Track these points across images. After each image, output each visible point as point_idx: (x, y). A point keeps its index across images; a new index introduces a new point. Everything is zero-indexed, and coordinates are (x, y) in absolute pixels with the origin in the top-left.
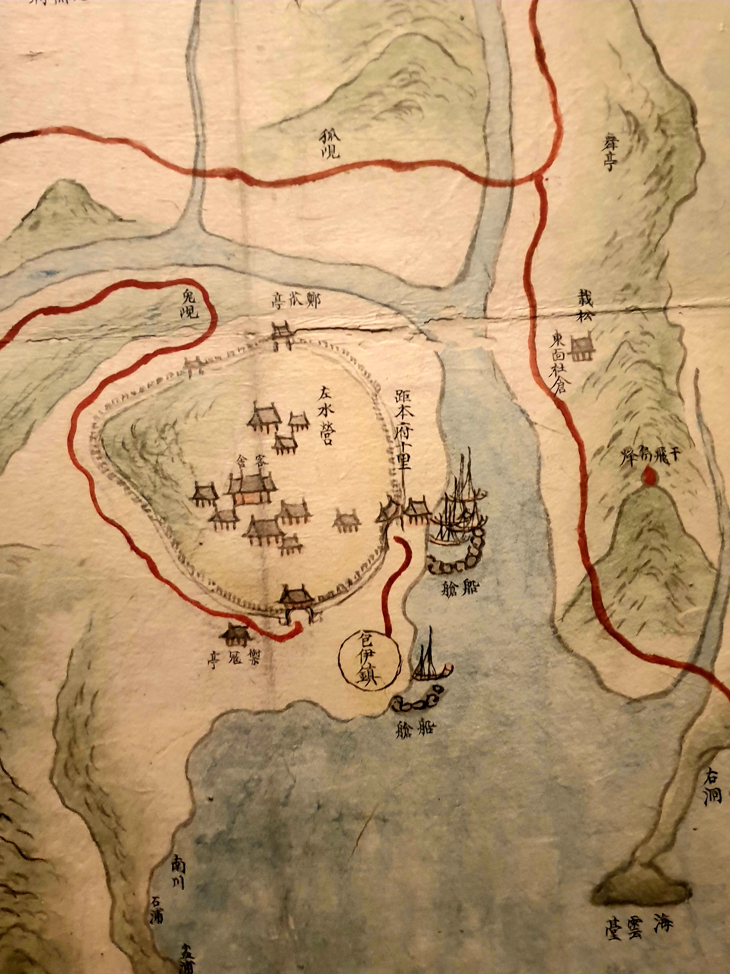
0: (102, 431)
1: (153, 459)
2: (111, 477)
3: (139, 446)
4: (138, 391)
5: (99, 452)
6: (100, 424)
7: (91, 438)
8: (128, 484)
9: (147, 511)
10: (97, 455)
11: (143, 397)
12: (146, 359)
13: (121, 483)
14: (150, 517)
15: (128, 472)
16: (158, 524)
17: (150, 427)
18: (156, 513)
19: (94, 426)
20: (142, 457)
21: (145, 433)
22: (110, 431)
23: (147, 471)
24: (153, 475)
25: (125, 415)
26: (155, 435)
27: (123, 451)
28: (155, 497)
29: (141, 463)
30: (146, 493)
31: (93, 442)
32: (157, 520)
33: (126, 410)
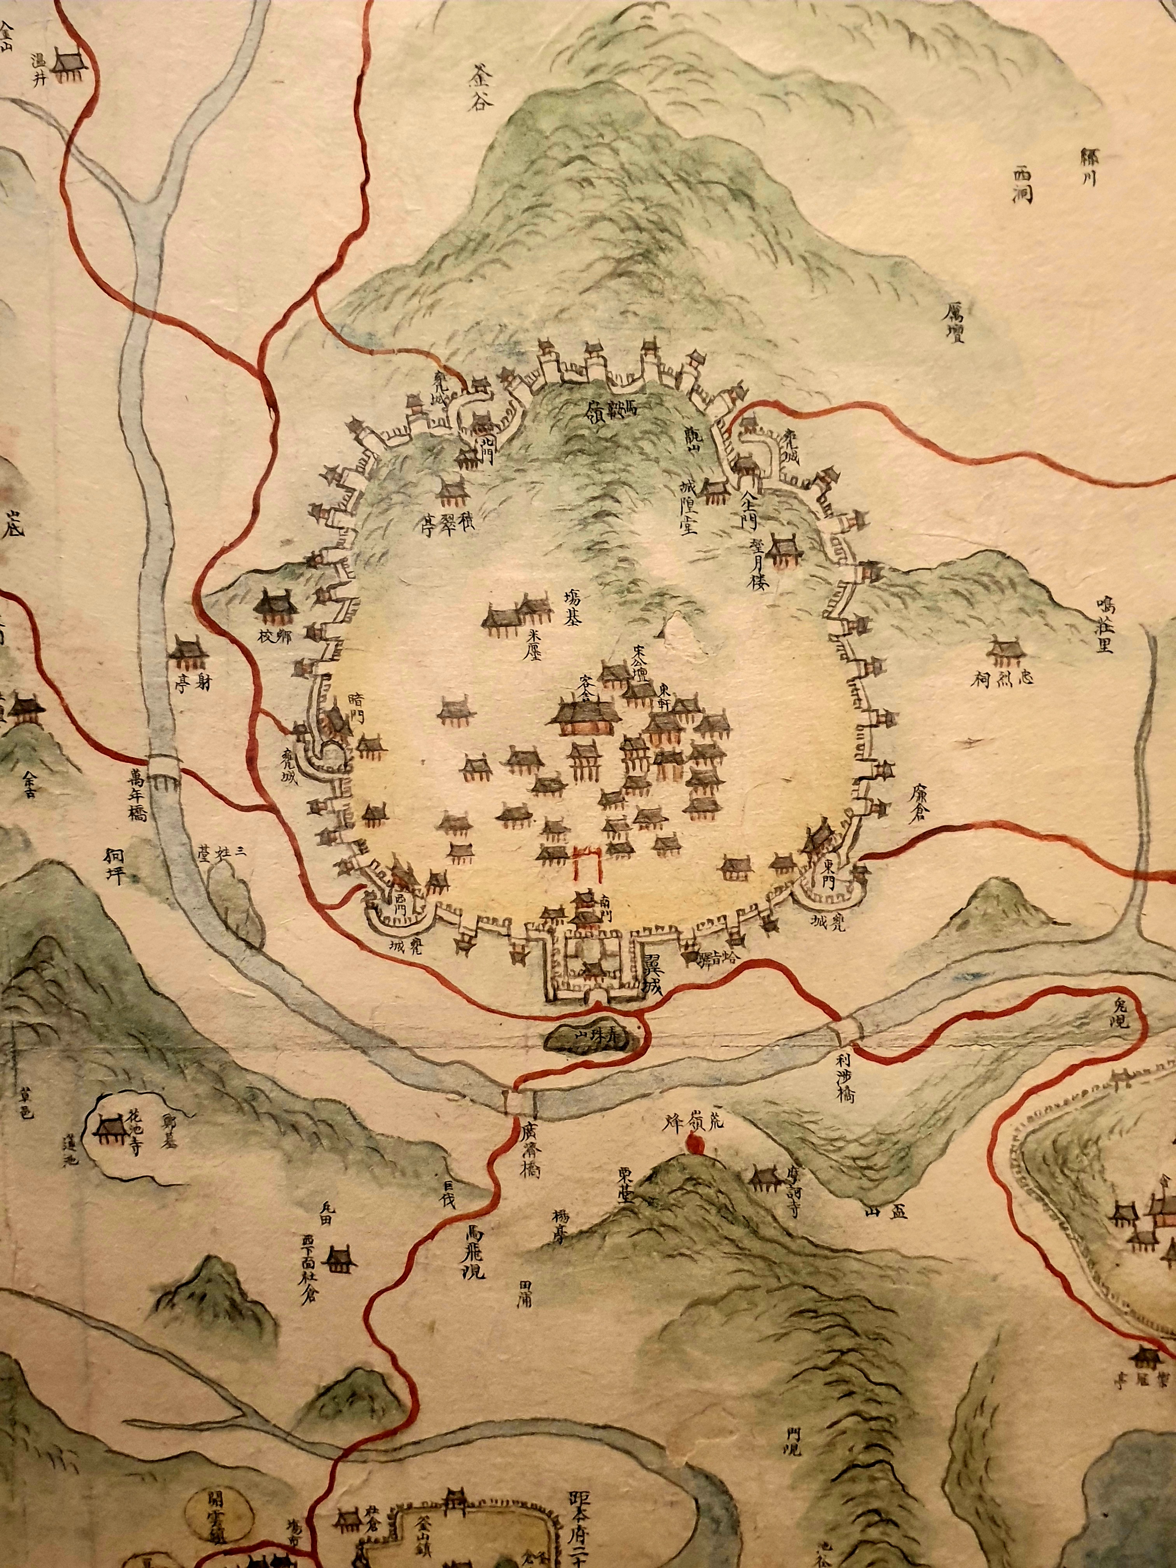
0: (1022, 1144)
1: (1073, 1176)
2: (1030, 1192)
3: (1060, 1161)
4: (1062, 1103)
5: (1019, 1166)
6: (1021, 1137)
7: (1012, 1151)
8: (1047, 1200)
9: (1065, 1229)
10: (1016, 1169)
11: (1067, 1109)
12: (1071, 1070)
13: (1040, 1199)
14: (1068, 1235)
15: (1048, 1188)
16: (1074, 1242)
17: (1072, 1141)
18: (1074, 1230)
19: (1015, 1139)
20: (1062, 1172)
21: (1066, 1148)
22: (1031, 1145)
23: (1066, 1188)
24: (1072, 1192)
25: (1046, 1130)
26: (1077, 1151)
27: (1044, 1167)
28: (1074, 1215)
29: (1061, 1178)
30: (1066, 1211)
31: (1014, 1156)
32: (1074, 1238)
33: (1048, 1123)
